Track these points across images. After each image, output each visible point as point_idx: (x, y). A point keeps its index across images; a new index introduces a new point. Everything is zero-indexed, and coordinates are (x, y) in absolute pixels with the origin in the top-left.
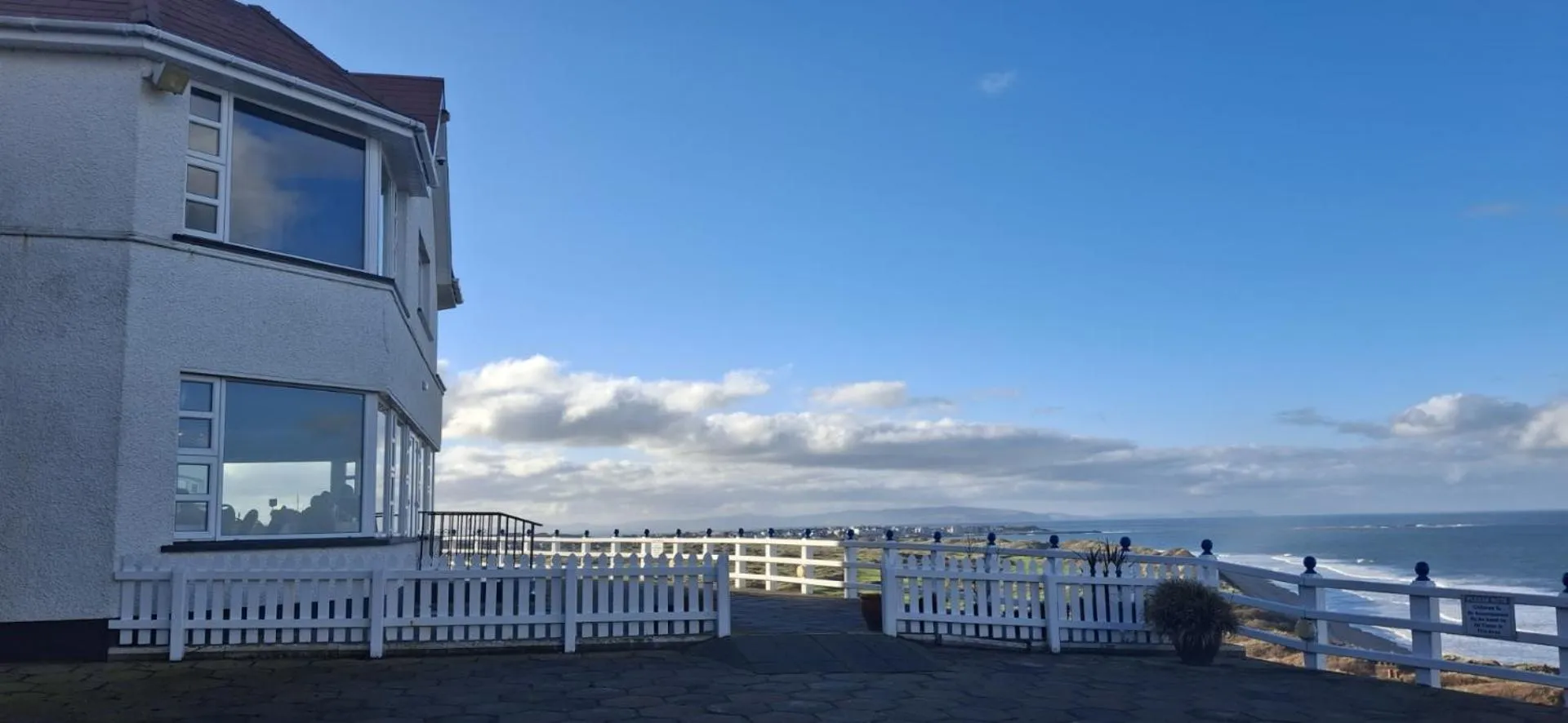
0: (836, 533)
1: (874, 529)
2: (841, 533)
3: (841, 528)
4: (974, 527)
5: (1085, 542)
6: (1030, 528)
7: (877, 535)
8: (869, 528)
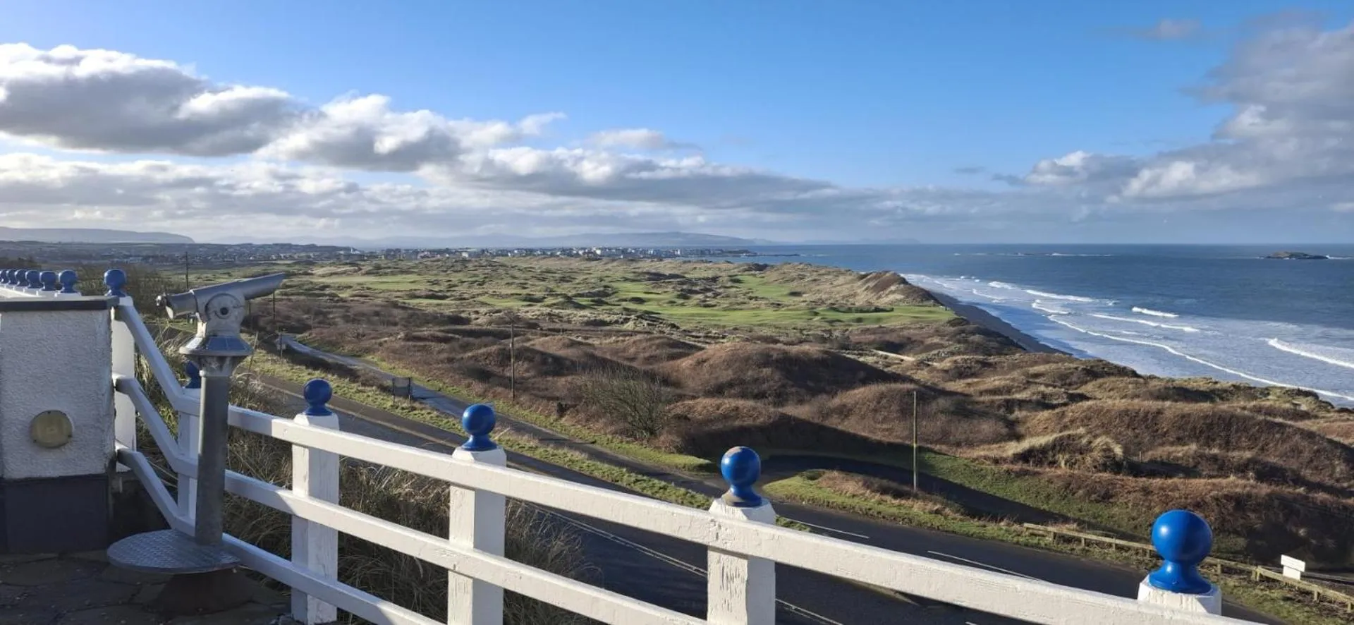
0: (581, 252)
1: (614, 251)
2: (584, 253)
3: (584, 249)
4: (697, 250)
5: (796, 263)
6: (742, 252)
7: (617, 255)
8: (610, 249)
